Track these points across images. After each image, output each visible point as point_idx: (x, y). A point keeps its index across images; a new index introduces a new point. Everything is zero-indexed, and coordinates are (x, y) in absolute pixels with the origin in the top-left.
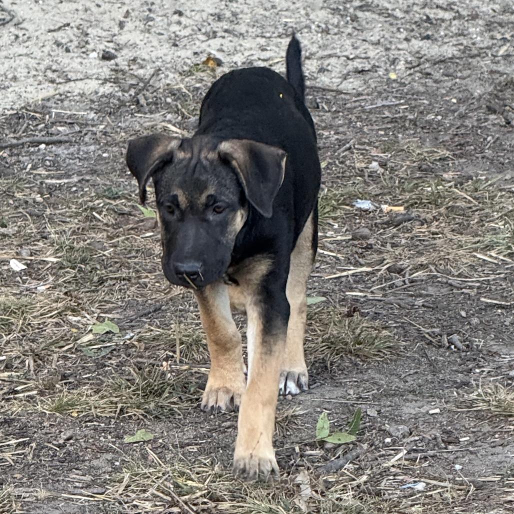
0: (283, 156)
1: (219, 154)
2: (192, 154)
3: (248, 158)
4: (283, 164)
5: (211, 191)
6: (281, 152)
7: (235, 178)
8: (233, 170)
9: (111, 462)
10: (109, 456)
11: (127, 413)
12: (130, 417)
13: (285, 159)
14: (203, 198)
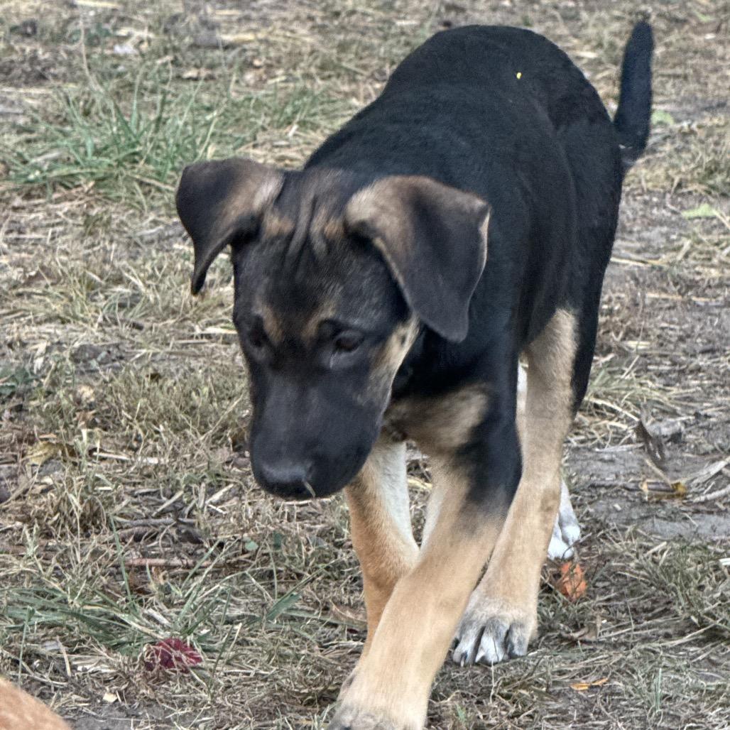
0: (483, 213)
1: (345, 225)
2: (296, 221)
3: (408, 224)
4: (484, 229)
5: (328, 312)
6: (479, 203)
7: (382, 269)
8: (379, 257)
9: (667, 236)
10: (665, 229)
11: (686, 187)
12: (690, 193)
13: (487, 219)
14: (311, 328)
